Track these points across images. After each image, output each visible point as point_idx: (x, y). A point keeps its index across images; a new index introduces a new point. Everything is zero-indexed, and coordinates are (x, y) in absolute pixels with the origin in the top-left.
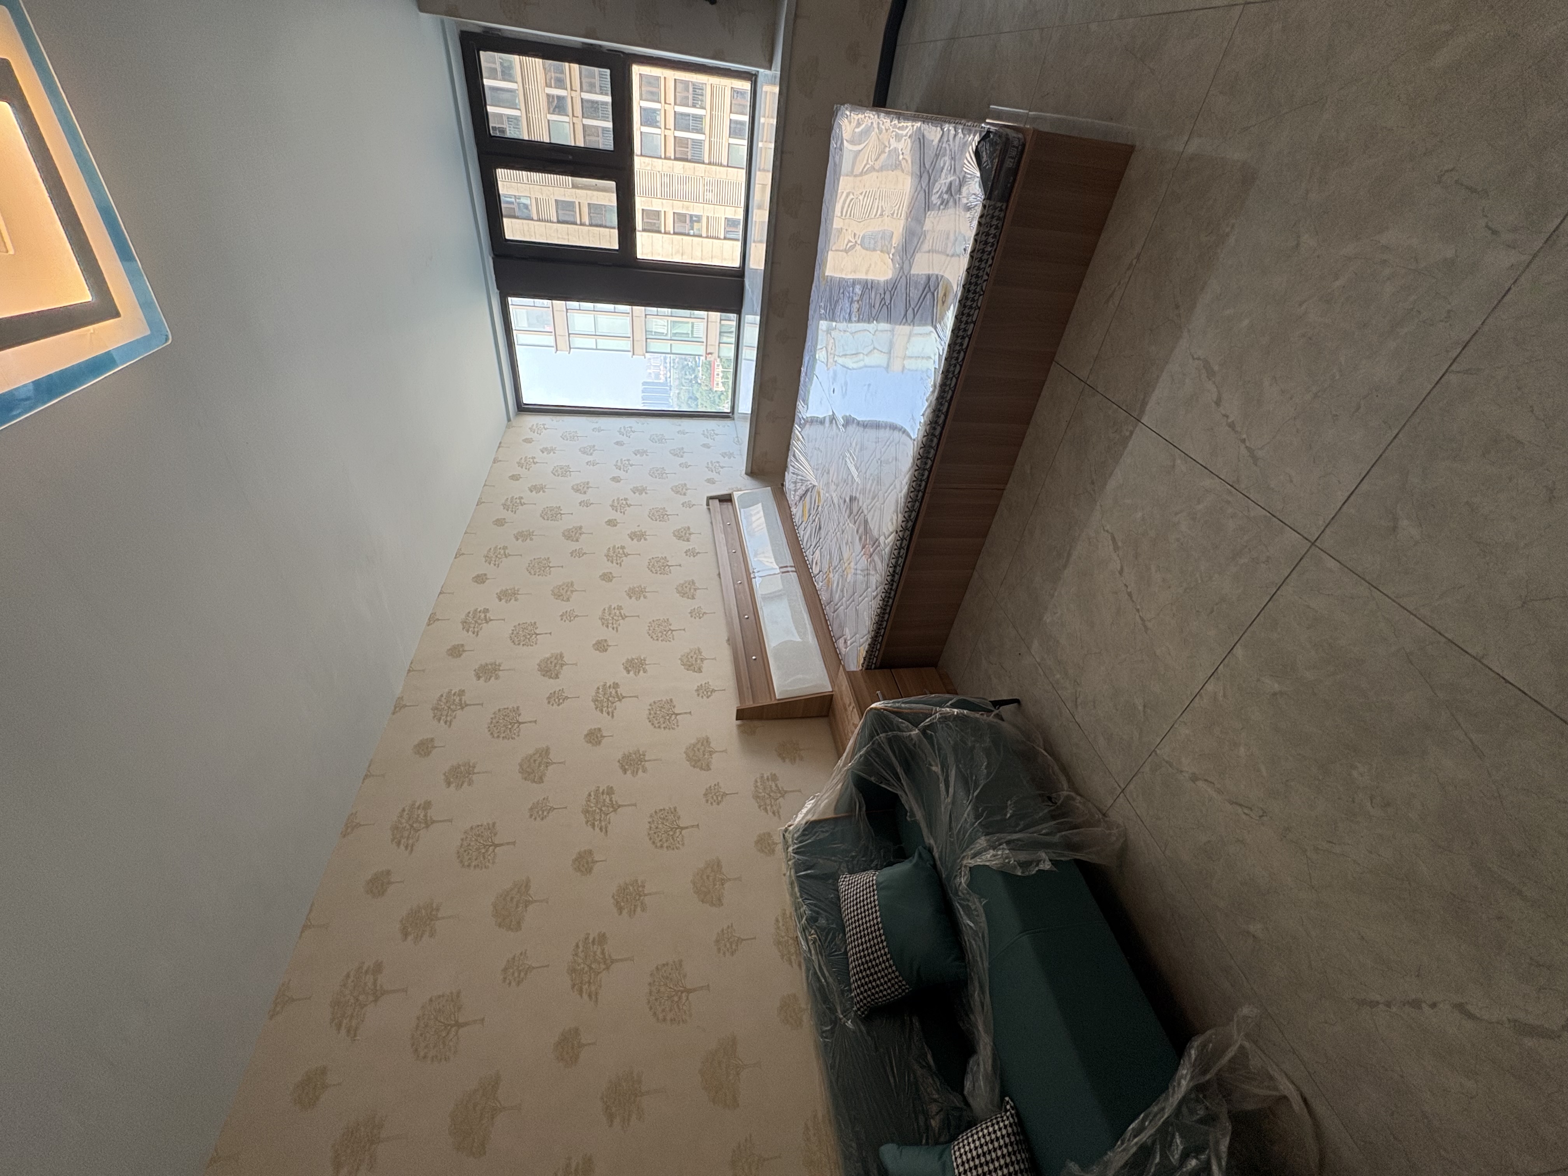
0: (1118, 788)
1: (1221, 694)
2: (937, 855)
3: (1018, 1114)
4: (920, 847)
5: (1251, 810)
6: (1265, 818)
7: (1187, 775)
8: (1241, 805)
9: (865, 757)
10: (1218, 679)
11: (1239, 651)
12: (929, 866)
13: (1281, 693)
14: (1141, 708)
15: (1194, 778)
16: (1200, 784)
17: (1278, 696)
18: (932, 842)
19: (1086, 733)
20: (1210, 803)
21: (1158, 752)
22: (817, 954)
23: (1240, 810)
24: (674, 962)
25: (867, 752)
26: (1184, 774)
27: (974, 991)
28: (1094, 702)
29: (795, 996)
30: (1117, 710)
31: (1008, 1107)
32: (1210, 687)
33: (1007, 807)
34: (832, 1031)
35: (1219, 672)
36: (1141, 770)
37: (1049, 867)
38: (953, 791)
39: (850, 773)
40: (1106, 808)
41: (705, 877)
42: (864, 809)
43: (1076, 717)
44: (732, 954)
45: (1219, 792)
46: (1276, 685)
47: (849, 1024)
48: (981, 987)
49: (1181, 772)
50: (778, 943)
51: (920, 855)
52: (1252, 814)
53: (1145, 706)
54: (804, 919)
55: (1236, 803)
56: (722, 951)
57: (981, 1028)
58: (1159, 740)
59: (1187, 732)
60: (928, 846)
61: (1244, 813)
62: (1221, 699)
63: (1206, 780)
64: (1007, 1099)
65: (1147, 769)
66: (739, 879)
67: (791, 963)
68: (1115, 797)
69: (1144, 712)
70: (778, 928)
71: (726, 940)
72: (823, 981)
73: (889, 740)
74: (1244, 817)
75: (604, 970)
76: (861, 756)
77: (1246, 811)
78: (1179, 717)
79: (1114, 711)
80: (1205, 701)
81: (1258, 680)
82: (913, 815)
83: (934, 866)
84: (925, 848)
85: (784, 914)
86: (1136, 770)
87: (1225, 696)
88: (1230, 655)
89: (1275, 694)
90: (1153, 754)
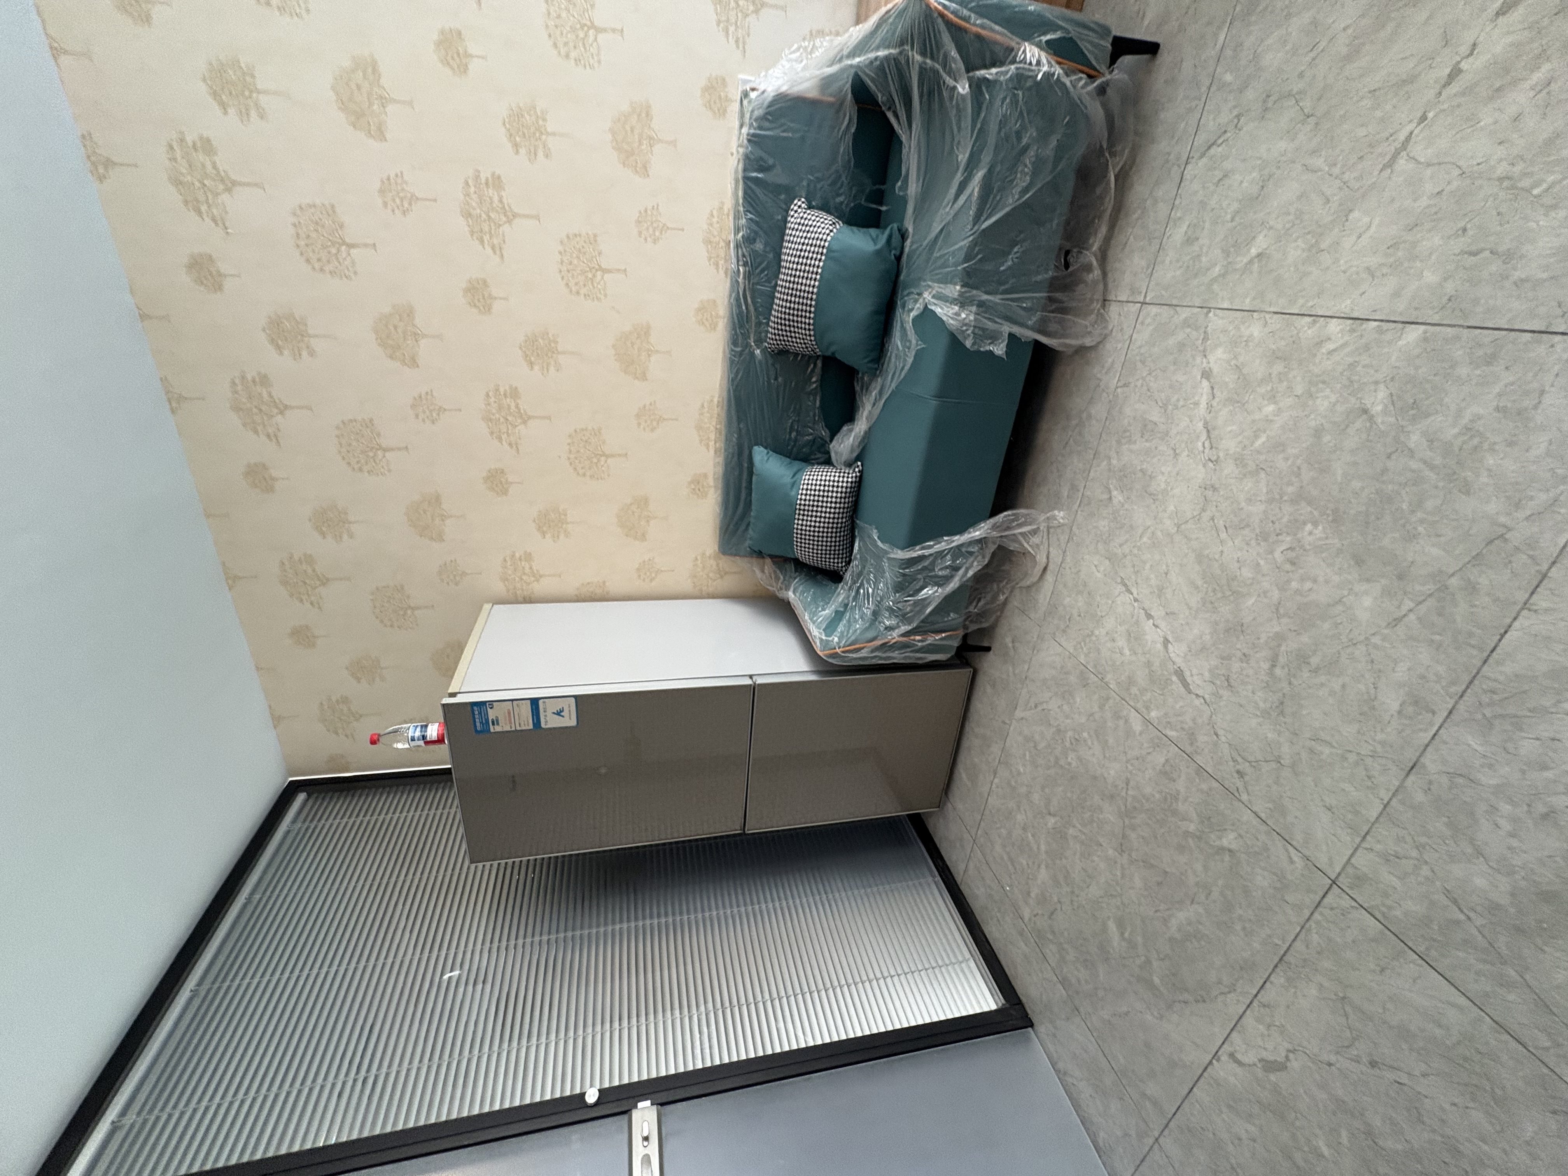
0: (1143, 295)
1: (1331, 346)
2: (907, 250)
3: (861, 477)
4: (895, 226)
5: (1211, 448)
6: (1211, 465)
7: (1205, 365)
8: (1209, 437)
9: (882, 63)
10: (1352, 331)
11: (1413, 334)
12: (893, 257)
13: (1371, 419)
14: (1254, 251)
15: (1207, 374)
16: (1205, 383)
17: (1365, 417)
18: (911, 230)
19: (1177, 202)
20: (1192, 406)
21: (1211, 315)
22: (744, 278)
23: (1204, 437)
24: (587, 234)
25: (887, 58)
26: (1204, 360)
27: (875, 389)
28: (1225, 176)
29: (715, 301)
30: (1232, 220)
31: (857, 470)
32: (1334, 326)
33: (1009, 253)
34: (741, 354)
35: (1364, 326)
36: (1178, 308)
37: (1000, 352)
38: (962, 202)
39: (853, 71)
40: (1114, 299)
41: (628, 128)
42: (853, 130)
43: (1189, 167)
44: (655, 241)
45: (1210, 408)
46: (1379, 408)
47: (758, 352)
48: (881, 393)
49: (1205, 356)
50: (708, 242)
51: (890, 237)
52: (1207, 451)
53: (1259, 255)
54: (741, 234)
55: (1208, 431)
56: (643, 236)
57: (865, 413)
58: (1225, 306)
59: (1256, 334)
60: (904, 230)
61: (1204, 444)
62: (1324, 350)
63: (1212, 388)
64: (859, 463)
65: (1185, 313)
66: (673, 143)
67: (717, 269)
68: (1130, 299)
69: (1251, 262)
70: (711, 225)
71: (649, 223)
72: (744, 308)
73: (923, 71)
74: (1200, 444)
75: (505, 223)
76: (876, 58)
77: (1207, 444)
78: (1270, 312)
79: (1229, 217)
80: (1310, 332)
81: (1376, 383)
82: (905, 186)
83: (899, 258)
84: (899, 230)
85: (721, 208)
86: (1174, 302)
87: (1330, 353)
88: (1400, 326)
89: (1365, 411)
90: (1205, 310)
